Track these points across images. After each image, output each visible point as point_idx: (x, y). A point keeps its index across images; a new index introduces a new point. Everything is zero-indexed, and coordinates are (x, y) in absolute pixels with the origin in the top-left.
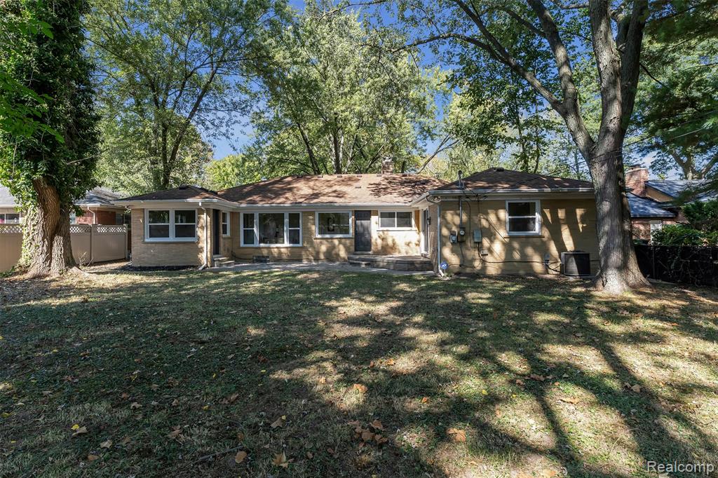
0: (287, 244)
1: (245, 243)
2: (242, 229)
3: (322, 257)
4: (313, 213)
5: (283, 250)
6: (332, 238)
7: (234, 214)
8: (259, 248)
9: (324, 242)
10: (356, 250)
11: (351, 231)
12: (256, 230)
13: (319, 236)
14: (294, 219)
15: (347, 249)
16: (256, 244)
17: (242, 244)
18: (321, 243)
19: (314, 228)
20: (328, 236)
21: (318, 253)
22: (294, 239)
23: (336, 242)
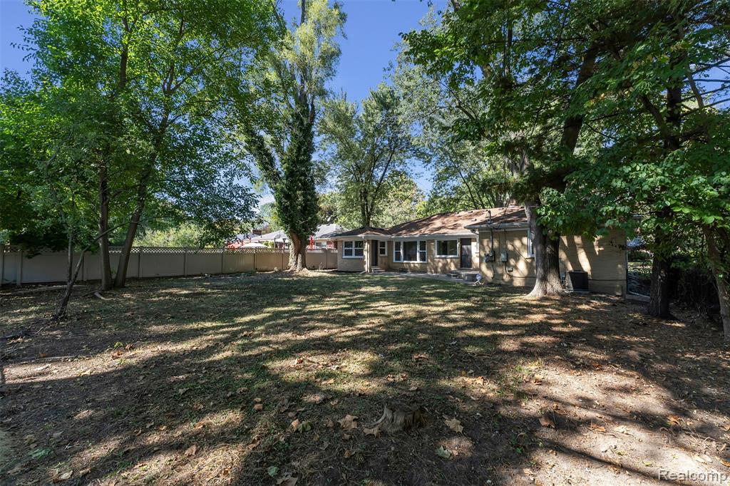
0: (418, 261)
1: (396, 260)
2: (394, 251)
3: (439, 270)
4: (433, 241)
5: (417, 265)
6: (446, 258)
7: (390, 242)
8: (403, 263)
9: (441, 260)
10: (461, 266)
11: (458, 252)
12: (401, 251)
13: (438, 256)
14: (423, 245)
15: (456, 266)
16: (402, 261)
17: (394, 261)
18: (439, 262)
19: (435, 251)
20: (443, 256)
21: (437, 267)
22: (423, 258)
23: (449, 260)
